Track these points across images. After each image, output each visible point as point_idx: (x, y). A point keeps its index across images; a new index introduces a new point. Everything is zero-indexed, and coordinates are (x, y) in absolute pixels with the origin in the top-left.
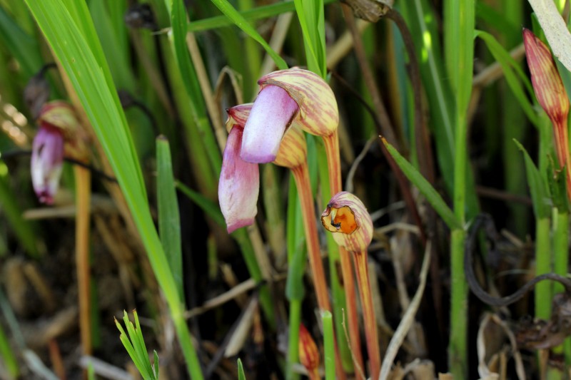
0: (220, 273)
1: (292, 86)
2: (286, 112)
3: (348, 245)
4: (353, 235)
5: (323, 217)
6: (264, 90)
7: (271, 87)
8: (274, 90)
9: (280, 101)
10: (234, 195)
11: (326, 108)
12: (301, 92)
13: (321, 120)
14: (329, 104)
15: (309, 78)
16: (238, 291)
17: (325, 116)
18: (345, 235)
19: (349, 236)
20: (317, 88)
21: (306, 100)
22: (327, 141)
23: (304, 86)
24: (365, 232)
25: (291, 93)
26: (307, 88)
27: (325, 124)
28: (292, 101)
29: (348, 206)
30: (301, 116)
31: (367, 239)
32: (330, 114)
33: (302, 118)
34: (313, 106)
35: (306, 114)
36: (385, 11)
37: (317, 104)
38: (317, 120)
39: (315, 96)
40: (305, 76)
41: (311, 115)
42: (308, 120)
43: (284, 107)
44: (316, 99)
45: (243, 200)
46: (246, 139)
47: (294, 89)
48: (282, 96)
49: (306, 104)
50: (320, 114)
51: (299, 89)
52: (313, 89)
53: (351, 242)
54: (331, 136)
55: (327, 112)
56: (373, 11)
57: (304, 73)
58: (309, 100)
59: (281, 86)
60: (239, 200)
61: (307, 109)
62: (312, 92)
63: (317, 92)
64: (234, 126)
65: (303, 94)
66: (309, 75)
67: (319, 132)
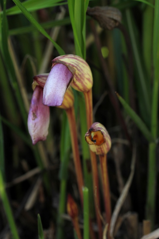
0: (20, 165)
1: (70, 64)
2: (67, 78)
3: (98, 151)
4: (101, 146)
5: (86, 136)
6: (55, 66)
7: (59, 64)
8: (60, 66)
9: (64, 72)
10: (36, 124)
11: (87, 76)
12: (74, 68)
13: (84, 83)
14: (88, 74)
15: (78, 60)
16: (30, 174)
17: (86, 81)
18: (97, 146)
19: (99, 147)
20: (82, 66)
21: (77, 72)
22: (86, 94)
23: (76, 64)
24: (107, 145)
25: (69, 68)
26: (77, 65)
27: (86, 85)
28: (70, 72)
29: (100, 131)
30: (74, 81)
31: (108, 148)
32: (89, 80)
33: (74, 82)
34: (80, 75)
35: (77, 80)
36: (117, 24)
37: (83, 74)
38: (82, 83)
39: (82, 70)
40: (76, 59)
41: (79, 80)
42: (78, 83)
43: (66, 76)
44: (82, 72)
45: (42, 127)
46: (45, 93)
47: (71, 66)
48: (65, 69)
49: (77, 74)
50: (84, 80)
51: (73, 66)
52: (80, 66)
53: (100, 150)
54: (88, 92)
55: (87, 79)
56: (111, 24)
57: (76, 57)
58: (78, 72)
59: (64, 64)
60: (39, 127)
61: (77, 77)
62: (80, 67)
63: (82, 68)
64: (37, 86)
65: (75, 69)
66: (78, 58)
67: (83, 90)
